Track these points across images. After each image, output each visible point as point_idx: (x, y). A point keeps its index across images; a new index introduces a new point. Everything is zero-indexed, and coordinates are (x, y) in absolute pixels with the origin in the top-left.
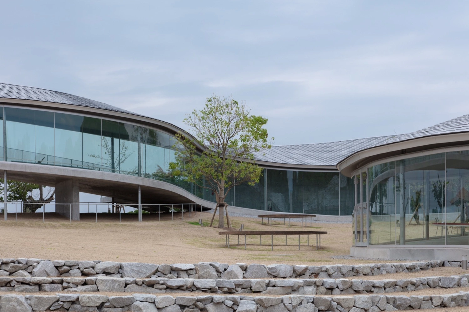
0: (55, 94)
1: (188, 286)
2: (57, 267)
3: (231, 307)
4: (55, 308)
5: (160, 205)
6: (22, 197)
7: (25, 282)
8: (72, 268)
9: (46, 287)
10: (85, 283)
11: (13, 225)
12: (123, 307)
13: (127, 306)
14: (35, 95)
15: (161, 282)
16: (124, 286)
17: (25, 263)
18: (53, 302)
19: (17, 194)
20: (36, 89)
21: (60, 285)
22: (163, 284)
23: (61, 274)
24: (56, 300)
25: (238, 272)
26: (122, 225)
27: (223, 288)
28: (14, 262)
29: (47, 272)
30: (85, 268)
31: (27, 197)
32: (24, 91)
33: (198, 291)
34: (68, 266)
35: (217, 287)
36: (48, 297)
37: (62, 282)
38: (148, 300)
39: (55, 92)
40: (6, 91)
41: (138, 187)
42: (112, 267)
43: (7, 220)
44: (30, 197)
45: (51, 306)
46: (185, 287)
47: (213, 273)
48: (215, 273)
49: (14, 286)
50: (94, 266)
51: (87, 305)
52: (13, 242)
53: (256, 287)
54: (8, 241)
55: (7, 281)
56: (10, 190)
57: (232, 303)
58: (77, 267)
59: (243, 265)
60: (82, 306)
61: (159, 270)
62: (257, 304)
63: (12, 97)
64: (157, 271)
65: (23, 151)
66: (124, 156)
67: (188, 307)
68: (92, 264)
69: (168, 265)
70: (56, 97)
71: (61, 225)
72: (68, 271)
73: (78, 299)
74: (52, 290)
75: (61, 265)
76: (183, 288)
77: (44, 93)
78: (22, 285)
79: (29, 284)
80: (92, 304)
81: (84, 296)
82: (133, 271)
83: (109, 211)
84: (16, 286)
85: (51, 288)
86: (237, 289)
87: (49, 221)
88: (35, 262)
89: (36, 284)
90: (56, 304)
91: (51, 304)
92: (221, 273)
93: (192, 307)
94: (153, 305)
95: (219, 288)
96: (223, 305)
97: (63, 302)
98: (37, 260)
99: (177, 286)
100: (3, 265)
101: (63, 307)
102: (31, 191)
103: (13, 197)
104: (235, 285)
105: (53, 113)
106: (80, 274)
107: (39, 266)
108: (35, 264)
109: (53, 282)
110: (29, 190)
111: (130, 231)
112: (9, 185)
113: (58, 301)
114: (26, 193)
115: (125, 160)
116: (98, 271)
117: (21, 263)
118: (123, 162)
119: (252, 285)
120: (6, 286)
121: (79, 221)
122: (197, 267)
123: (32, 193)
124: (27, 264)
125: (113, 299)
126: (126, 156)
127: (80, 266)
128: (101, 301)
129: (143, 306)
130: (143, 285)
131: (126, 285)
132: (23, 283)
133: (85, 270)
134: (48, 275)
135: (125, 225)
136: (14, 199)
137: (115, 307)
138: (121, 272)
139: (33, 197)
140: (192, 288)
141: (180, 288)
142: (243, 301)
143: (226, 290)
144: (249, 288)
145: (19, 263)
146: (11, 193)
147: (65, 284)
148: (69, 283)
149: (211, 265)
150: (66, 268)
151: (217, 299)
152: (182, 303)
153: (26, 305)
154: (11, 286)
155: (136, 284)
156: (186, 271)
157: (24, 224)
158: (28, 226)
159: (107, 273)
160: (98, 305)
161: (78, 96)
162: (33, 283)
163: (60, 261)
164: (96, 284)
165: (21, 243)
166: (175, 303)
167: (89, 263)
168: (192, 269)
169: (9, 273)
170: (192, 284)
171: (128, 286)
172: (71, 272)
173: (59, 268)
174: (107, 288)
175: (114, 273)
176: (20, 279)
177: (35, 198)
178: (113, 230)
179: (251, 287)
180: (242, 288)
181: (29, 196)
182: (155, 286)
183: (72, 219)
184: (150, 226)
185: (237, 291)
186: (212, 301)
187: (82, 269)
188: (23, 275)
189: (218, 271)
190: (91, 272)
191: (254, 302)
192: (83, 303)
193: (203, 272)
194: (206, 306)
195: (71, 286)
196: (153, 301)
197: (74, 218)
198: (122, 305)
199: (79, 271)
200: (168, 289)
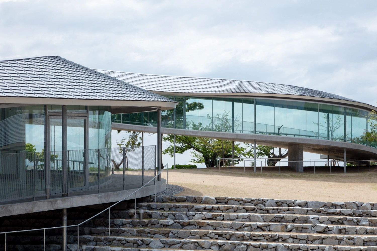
0: (288, 87)
1: (338, 213)
2: (276, 203)
3: (356, 223)
4: (274, 221)
5: (360, 162)
6: (267, 153)
7: (261, 209)
8: (283, 203)
9: (271, 211)
10: (288, 210)
11: (259, 176)
12: (304, 221)
13: (306, 220)
14: (275, 89)
15: (324, 210)
16: (306, 212)
17: (262, 200)
18: (273, 218)
19: (263, 151)
20: (276, 85)
21: (277, 211)
22: (325, 211)
23: (278, 206)
24: (274, 217)
25: (368, 207)
26: (332, 176)
27: (356, 214)
28: (257, 200)
29: (271, 205)
30: (290, 203)
31: (270, 153)
32: (268, 87)
33: (343, 215)
34: (281, 202)
35: (353, 214)
36: (271, 216)
37: (278, 209)
38: (316, 218)
39: (288, 85)
40: (256, 87)
41: (344, 149)
42: (302, 203)
43: (256, 172)
44: (273, 154)
45: (272, 220)
46: (336, 213)
47: (355, 207)
48: (356, 207)
49: (256, 211)
50: (294, 202)
51: (288, 219)
52: (258, 188)
53: (374, 214)
54: (255, 187)
55: (253, 208)
56: (258, 149)
57: (357, 221)
58: (286, 203)
59: (371, 203)
60: (286, 220)
61: (326, 205)
62: (369, 222)
63: (260, 92)
64: (325, 205)
65: (267, 125)
66: (338, 125)
67: (335, 222)
68: (293, 201)
69: (330, 203)
70: (288, 90)
71: (290, 175)
72: (281, 205)
73: (284, 217)
74: (273, 213)
75: (278, 202)
76: (335, 214)
77: (280, 87)
78: (260, 210)
79: (263, 210)
80: (290, 219)
81: (286, 216)
82: (312, 205)
83: (326, 165)
84: (257, 211)
85: (273, 212)
86: (364, 215)
87: (283, 173)
88: (266, 200)
89: (266, 210)
90: (274, 219)
91: (272, 219)
92: (359, 207)
93: (337, 222)
94: (318, 220)
95: (354, 214)
96: (352, 221)
97: (277, 218)
98: (267, 199)
99: (332, 212)
100: (252, 201)
101: (277, 220)
102: (273, 149)
103: (260, 154)
104: (362, 213)
105: (286, 101)
106: (287, 206)
107: (268, 202)
108: (266, 201)
109: (273, 209)
110: (271, 149)
111: (336, 180)
112: (258, 145)
113: (275, 217)
114: (270, 151)
115: (339, 127)
116: (295, 205)
117: (260, 200)
118: (337, 129)
119: (371, 213)
120: (253, 210)
121: (303, 173)
122: (346, 204)
123: (274, 151)
124: (262, 201)
125: (299, 217)
126: (340, 125)
127: (287, 202)
128: (294, 218)
129: (313, 221)
130: (316, 211)
131: (307, 211)
132: (260, 209)
133: (289, 204)
134: (272, 206)
135: (334, 176)
136: (261, 155)
137: (300, 221)
138: (307, 206)
139: (275, 153)
140: (340, 214)
141: (334, 214)
142: (362, 220)
143: (357, 215)
144: (370, 215)
145: (259, 200)
146: (259, 150)
147: (279, 210)
148: (281, 210)
149: (354, 203)
150: (280, 203)
151: (348, 219)
152: (332, 220)
153: (261, 219)
154: (255, 211)
155: (312, 211)
156: (340, 205)
157: (266, 175)
158: (269, 176)
159: (300, 206)
160: (293, 219)
161: (304, 88)
162: (265, 209)
163: (278, 200)
164: (293, 210)
165: (263, 189)
166: (328, 220)
167: (292, 201)
168: (343, 205)
169: (254, 205)
170: (340, 212)
171: (309, 212)
172: (283, 205)
173: (277, 203)
174: (299, 212)
175: (303, 206)
176: (259, 207)
177: (276, 154)
178: (325, 179)
179: (371, 214)
180: (366, 214)
181: (271, 153)
182: (321, 212)
183: (298, 171)
184: (351, 176)
185: (363, 216)
186: (346, 220)
187: (288, 204)
188: (261, 206)
189: (357, 206)
190: (292, 205)
191: (368, 221)
192: (286, 218)
193: (349, 206)
194: (343, 222)
195: (282, 211)
196: (318, 219)
197: (299, 170)
198: (303, 220)
199: (287, 205)
200: (328, 214)
